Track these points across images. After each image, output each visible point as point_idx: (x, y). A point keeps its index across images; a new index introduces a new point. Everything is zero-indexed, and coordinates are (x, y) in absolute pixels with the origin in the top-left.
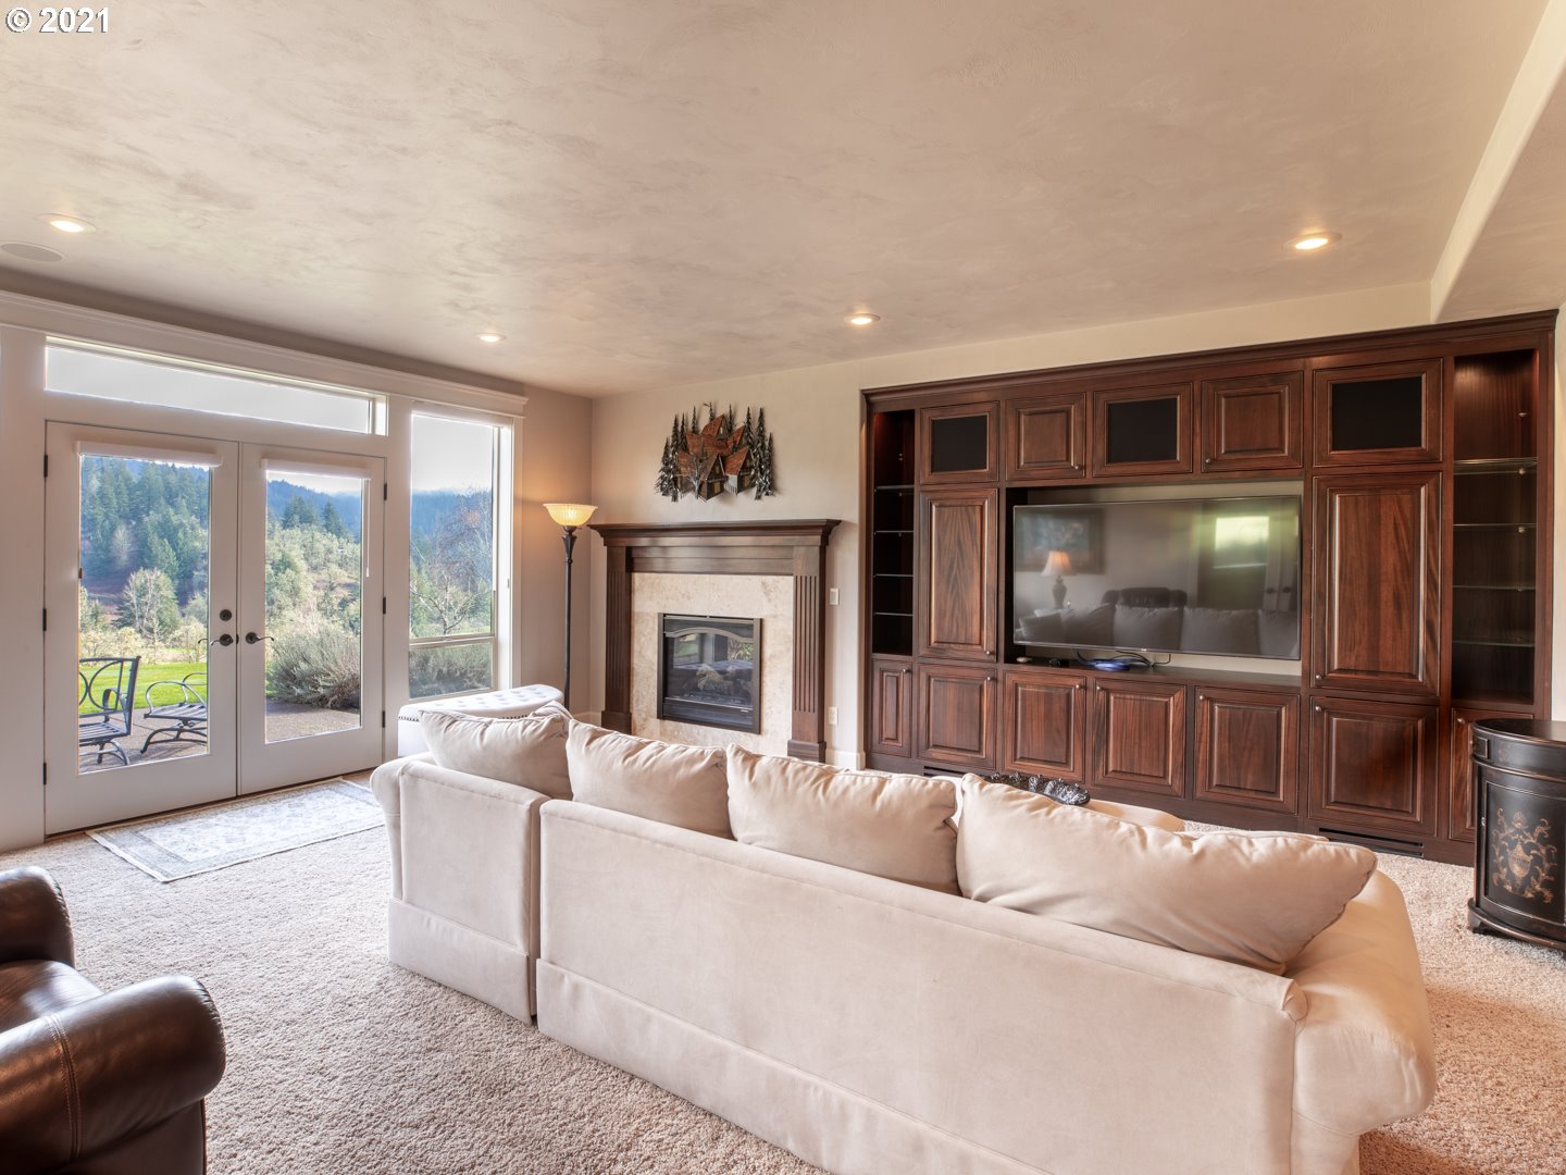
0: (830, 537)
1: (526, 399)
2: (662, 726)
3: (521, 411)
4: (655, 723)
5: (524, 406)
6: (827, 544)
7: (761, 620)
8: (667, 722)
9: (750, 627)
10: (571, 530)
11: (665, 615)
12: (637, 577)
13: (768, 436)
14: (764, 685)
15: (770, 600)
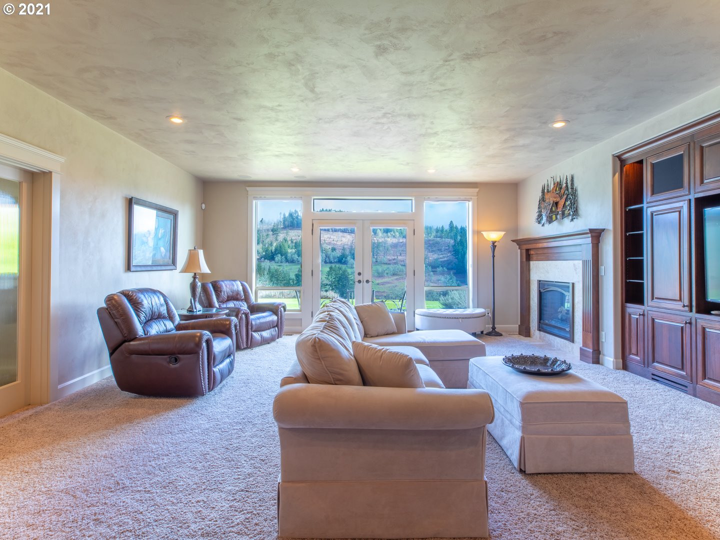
0: (600, 238)
1: (478, 189)
2: (540, 334)
3: (476, 194)
4: (537, 332)
5: (477, 192)
6: (599, 242)
7: (573, 284)
8: (542, 333)
9: (568, 287)
10: (494, 243)
11: (540, 281)
12: (532, 263)
13: (575, 188)
14: (575, 317)
15: (576, 273)
